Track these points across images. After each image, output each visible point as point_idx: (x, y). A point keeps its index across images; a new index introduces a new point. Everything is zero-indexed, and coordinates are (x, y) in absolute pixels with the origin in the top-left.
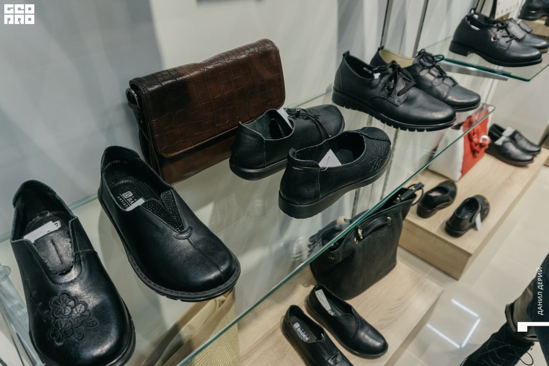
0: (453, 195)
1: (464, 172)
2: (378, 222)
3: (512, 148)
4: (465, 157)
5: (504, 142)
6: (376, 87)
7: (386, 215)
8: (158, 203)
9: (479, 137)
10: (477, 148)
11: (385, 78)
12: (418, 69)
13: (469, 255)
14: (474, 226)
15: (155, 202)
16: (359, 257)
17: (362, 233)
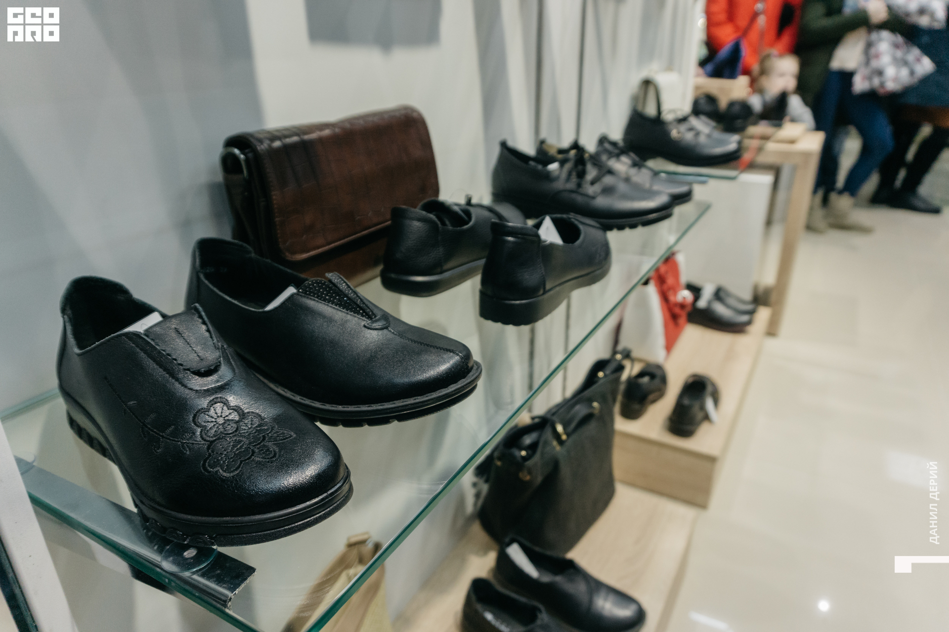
0: (664, 380)
1: (669, 347)
2: (581, 410)
3: (720, 309)
4: (666, 326)
5: (709, 302)
6: (557, 178)
7: (590, 401)
8: (326, 284)
9: (675, 293)
10: (677, 310)
11: (568, 166)
12: (604, 158)
13: (712, 460)
14: (707, 417)
15: (321, 283)
16: (566, 471)
17: (565, 428)
